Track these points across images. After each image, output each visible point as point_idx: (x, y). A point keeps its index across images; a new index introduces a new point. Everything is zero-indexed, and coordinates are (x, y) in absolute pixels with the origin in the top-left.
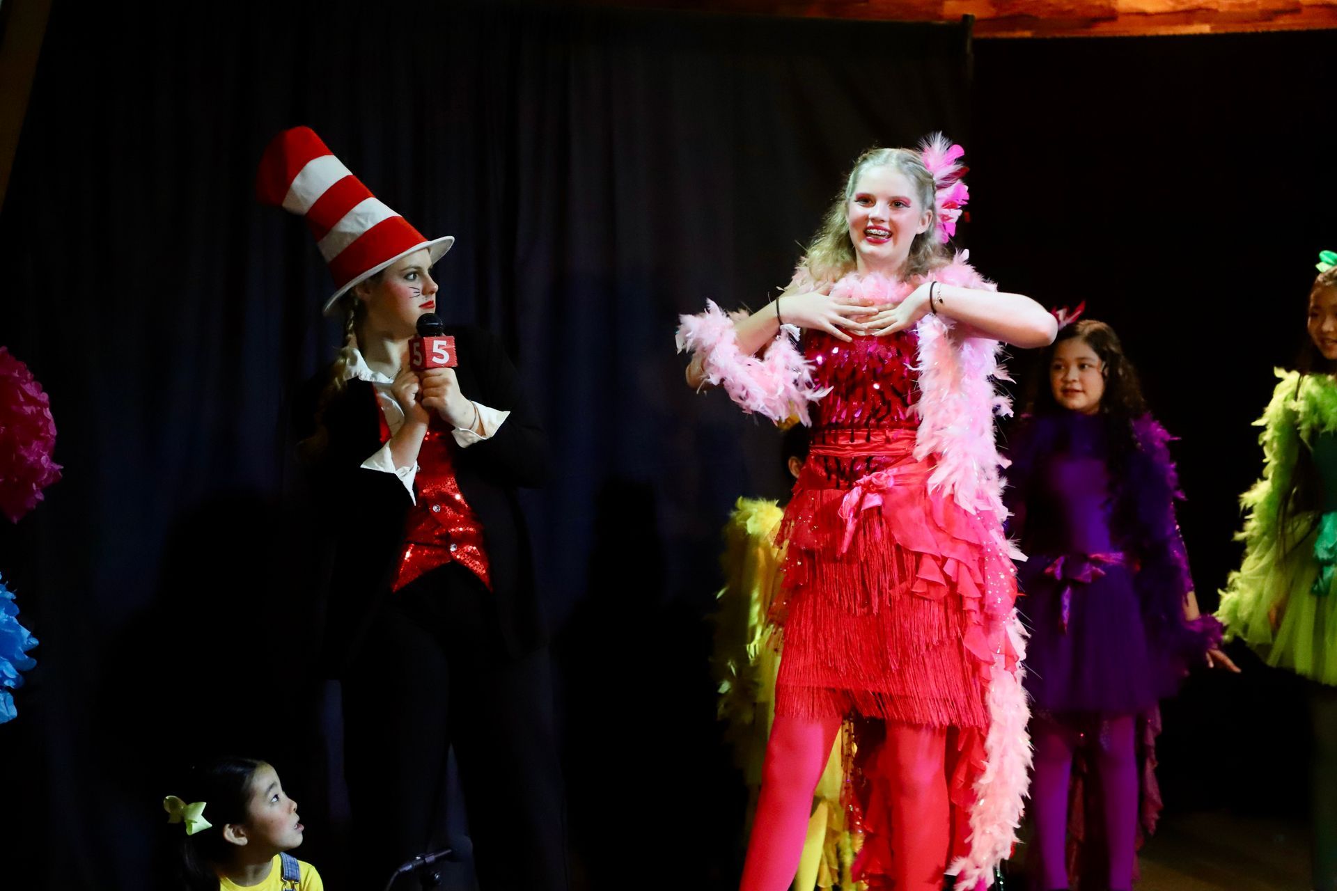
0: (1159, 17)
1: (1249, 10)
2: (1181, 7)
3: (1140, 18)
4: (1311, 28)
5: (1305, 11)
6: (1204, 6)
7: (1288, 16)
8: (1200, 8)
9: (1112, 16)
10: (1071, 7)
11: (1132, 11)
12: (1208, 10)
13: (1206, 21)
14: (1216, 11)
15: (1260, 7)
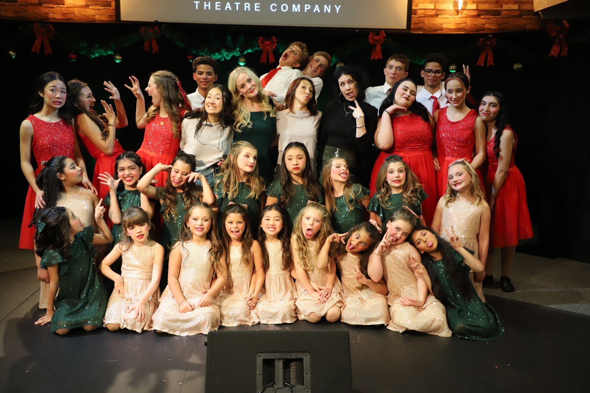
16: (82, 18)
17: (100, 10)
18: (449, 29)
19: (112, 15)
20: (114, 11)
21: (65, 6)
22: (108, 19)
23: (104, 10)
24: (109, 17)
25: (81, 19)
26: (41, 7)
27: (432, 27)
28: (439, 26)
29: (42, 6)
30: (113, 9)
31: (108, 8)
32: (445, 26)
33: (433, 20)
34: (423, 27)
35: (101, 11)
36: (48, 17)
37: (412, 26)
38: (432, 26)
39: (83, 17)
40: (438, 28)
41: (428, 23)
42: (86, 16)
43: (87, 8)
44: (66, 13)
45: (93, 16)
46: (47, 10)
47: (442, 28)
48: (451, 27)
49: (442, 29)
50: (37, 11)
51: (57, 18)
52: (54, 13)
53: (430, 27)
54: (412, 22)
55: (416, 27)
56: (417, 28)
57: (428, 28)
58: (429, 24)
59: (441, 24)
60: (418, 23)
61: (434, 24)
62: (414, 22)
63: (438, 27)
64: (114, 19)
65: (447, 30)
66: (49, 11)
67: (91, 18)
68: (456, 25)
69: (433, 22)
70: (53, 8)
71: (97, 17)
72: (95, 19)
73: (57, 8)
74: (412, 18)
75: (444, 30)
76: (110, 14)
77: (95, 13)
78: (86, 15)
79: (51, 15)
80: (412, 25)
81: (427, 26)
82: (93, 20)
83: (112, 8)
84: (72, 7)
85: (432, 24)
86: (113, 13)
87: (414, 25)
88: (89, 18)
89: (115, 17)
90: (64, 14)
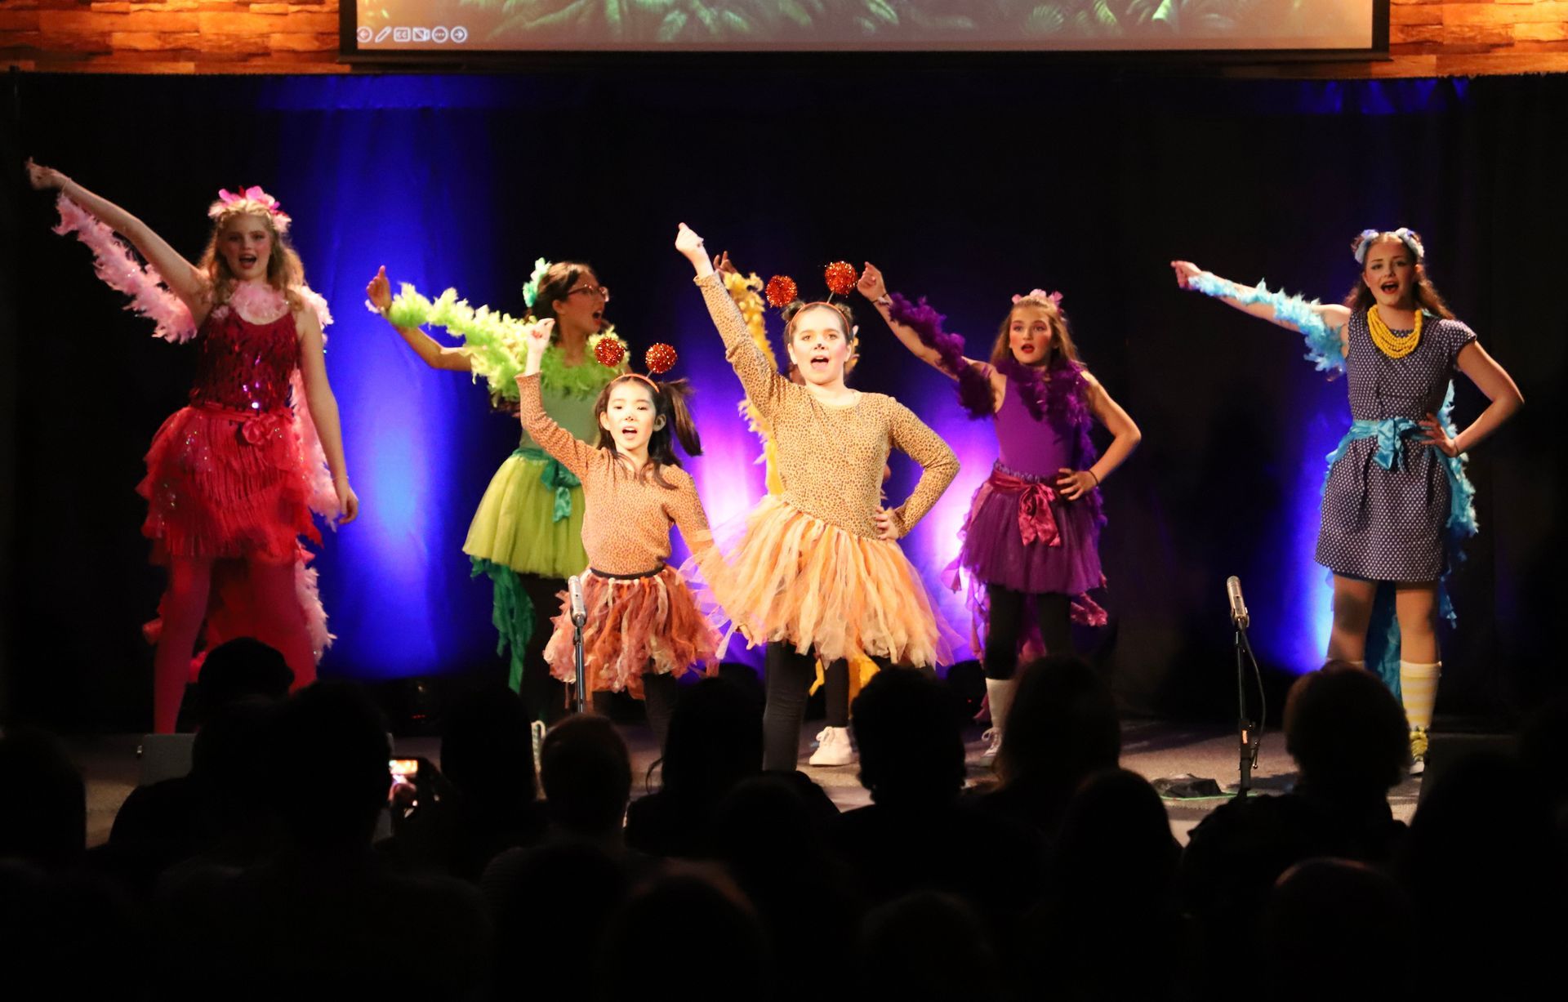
0: (147, 54)
1: (226, 51)
2: (168, 47)
3: (133, 54)
4: (279, 71)
5: (275, 56)
6: (188, 46)
7: (260, 59)
8: (185, 49)
9: (107, 51)
10: (68, 42)
11: (123, 47)
12: (192, 50)
13: (191, 59)
14: (199, 52)
15: (236, 50)
16: (225, 43)
17: (285, 14)
18: (1538, 41)
19: (327, 31)
20: (337, 17)
21: (168, 7)
22: (314, 45)
23: (300, 16)
24: (317, 39)
25: (220, 47)
26: (88, 14)
27: (1473, 39)
28: (1500, 34)
29: (89, 9)
30: (331, 12)
31: (315, 8)
32: (1521, 31)
33: (1478, 13)
34: (1439, 40)
35: (289, 18)
36: (108, 46)
37: (1395, 37)
38: (1472, 34)
39: (229, 42)
40: (1496, 40)
41: (1457, 22)
42: (237, 38)
43: (242, 11)
44: (173, 29)
45: (262, 35)
46: (105, 23)
47: (1511, 38)
48: (1544, 37)
49: (1510, 44)
50: (73, 26)
51: (140, 45)
52: (130, 32)
53: (1463, 39)
54: (1392, 20)
55: (1410, 40)
56: (1414, 43)
57: (1460, 43)
58: (1460, 26)
59: (1506, 26)
60: (1420, 25)
61: (1481, 28)
62: (1403, 21)
63: (1492, 34)
64: (334, 43)
65: (1527, 45)
66: (112, 24)
67: (256, 43)
68: (1562, 28)
69: (1475, 20)
70: (126, 13)
71: (276, 41)
72: (267, 48)
73: (142, 14)
74: (1392, 7)
75: (1518, 46)
76: (320, 30)
77: (271, 25)
78: (237, 36)
79: (119, 39)
80: (1392, 30)
81: (1453, 33)
82: (260, 52)
83: (326, 9)
84: (190, 10)
85: (1472, 28)
86: (333, 24)
87: (1402, 31)
88: (248, 44)
89: (337, 37)
90: (163, 34)
